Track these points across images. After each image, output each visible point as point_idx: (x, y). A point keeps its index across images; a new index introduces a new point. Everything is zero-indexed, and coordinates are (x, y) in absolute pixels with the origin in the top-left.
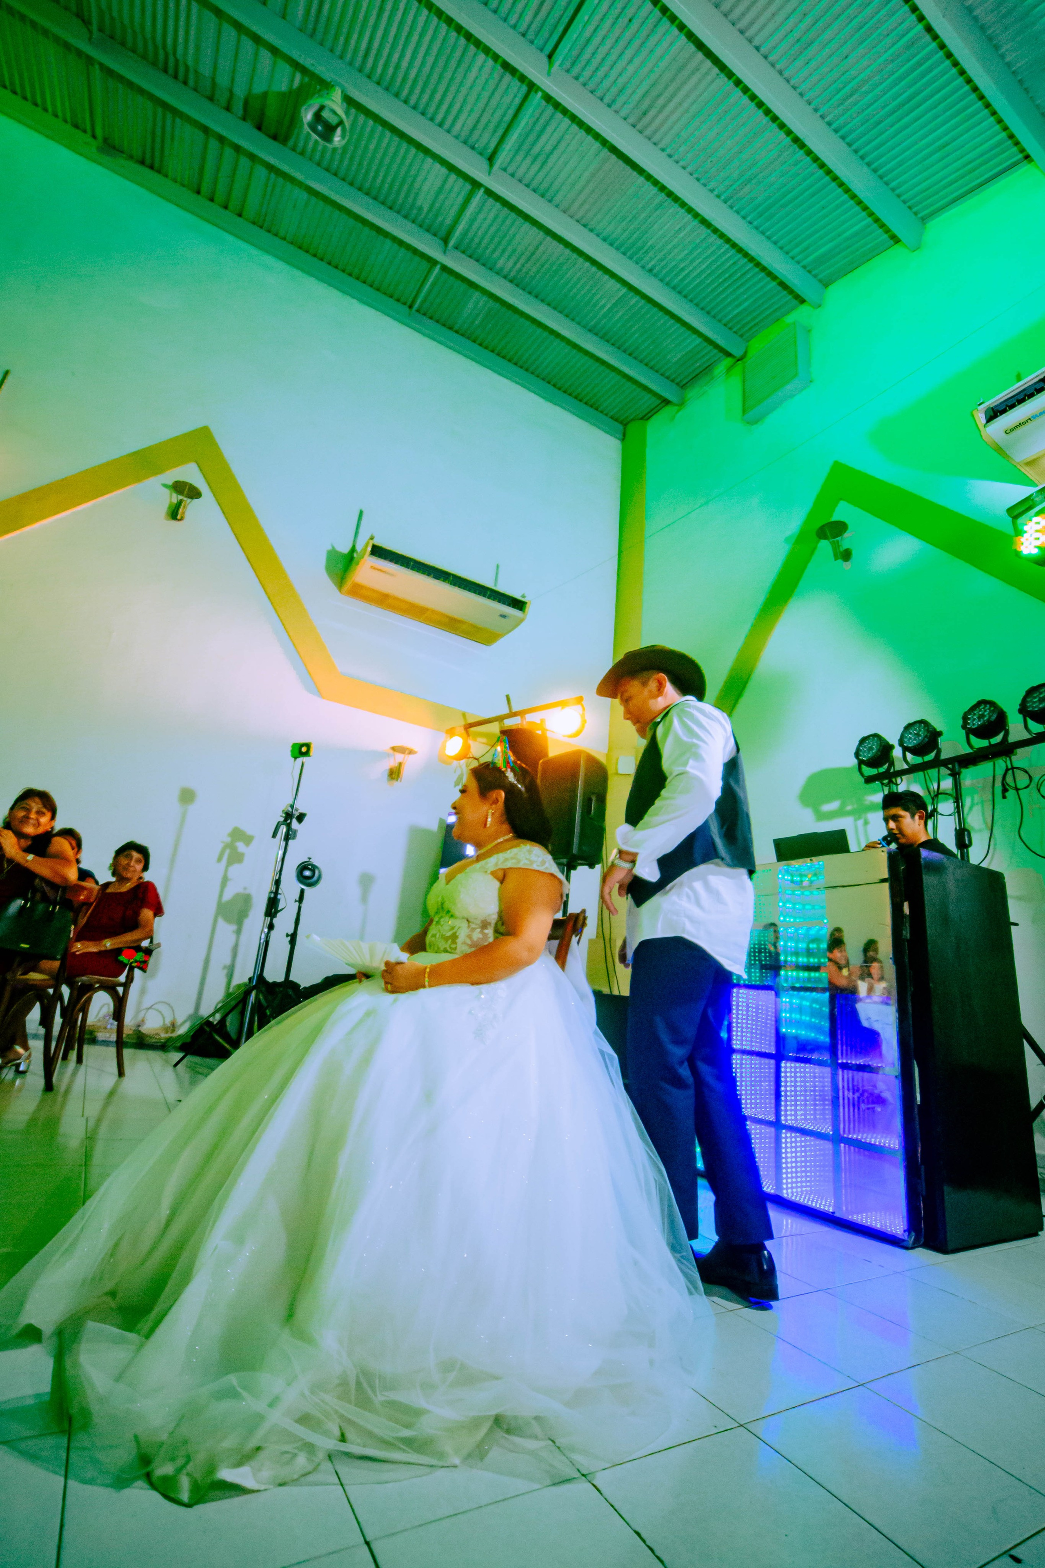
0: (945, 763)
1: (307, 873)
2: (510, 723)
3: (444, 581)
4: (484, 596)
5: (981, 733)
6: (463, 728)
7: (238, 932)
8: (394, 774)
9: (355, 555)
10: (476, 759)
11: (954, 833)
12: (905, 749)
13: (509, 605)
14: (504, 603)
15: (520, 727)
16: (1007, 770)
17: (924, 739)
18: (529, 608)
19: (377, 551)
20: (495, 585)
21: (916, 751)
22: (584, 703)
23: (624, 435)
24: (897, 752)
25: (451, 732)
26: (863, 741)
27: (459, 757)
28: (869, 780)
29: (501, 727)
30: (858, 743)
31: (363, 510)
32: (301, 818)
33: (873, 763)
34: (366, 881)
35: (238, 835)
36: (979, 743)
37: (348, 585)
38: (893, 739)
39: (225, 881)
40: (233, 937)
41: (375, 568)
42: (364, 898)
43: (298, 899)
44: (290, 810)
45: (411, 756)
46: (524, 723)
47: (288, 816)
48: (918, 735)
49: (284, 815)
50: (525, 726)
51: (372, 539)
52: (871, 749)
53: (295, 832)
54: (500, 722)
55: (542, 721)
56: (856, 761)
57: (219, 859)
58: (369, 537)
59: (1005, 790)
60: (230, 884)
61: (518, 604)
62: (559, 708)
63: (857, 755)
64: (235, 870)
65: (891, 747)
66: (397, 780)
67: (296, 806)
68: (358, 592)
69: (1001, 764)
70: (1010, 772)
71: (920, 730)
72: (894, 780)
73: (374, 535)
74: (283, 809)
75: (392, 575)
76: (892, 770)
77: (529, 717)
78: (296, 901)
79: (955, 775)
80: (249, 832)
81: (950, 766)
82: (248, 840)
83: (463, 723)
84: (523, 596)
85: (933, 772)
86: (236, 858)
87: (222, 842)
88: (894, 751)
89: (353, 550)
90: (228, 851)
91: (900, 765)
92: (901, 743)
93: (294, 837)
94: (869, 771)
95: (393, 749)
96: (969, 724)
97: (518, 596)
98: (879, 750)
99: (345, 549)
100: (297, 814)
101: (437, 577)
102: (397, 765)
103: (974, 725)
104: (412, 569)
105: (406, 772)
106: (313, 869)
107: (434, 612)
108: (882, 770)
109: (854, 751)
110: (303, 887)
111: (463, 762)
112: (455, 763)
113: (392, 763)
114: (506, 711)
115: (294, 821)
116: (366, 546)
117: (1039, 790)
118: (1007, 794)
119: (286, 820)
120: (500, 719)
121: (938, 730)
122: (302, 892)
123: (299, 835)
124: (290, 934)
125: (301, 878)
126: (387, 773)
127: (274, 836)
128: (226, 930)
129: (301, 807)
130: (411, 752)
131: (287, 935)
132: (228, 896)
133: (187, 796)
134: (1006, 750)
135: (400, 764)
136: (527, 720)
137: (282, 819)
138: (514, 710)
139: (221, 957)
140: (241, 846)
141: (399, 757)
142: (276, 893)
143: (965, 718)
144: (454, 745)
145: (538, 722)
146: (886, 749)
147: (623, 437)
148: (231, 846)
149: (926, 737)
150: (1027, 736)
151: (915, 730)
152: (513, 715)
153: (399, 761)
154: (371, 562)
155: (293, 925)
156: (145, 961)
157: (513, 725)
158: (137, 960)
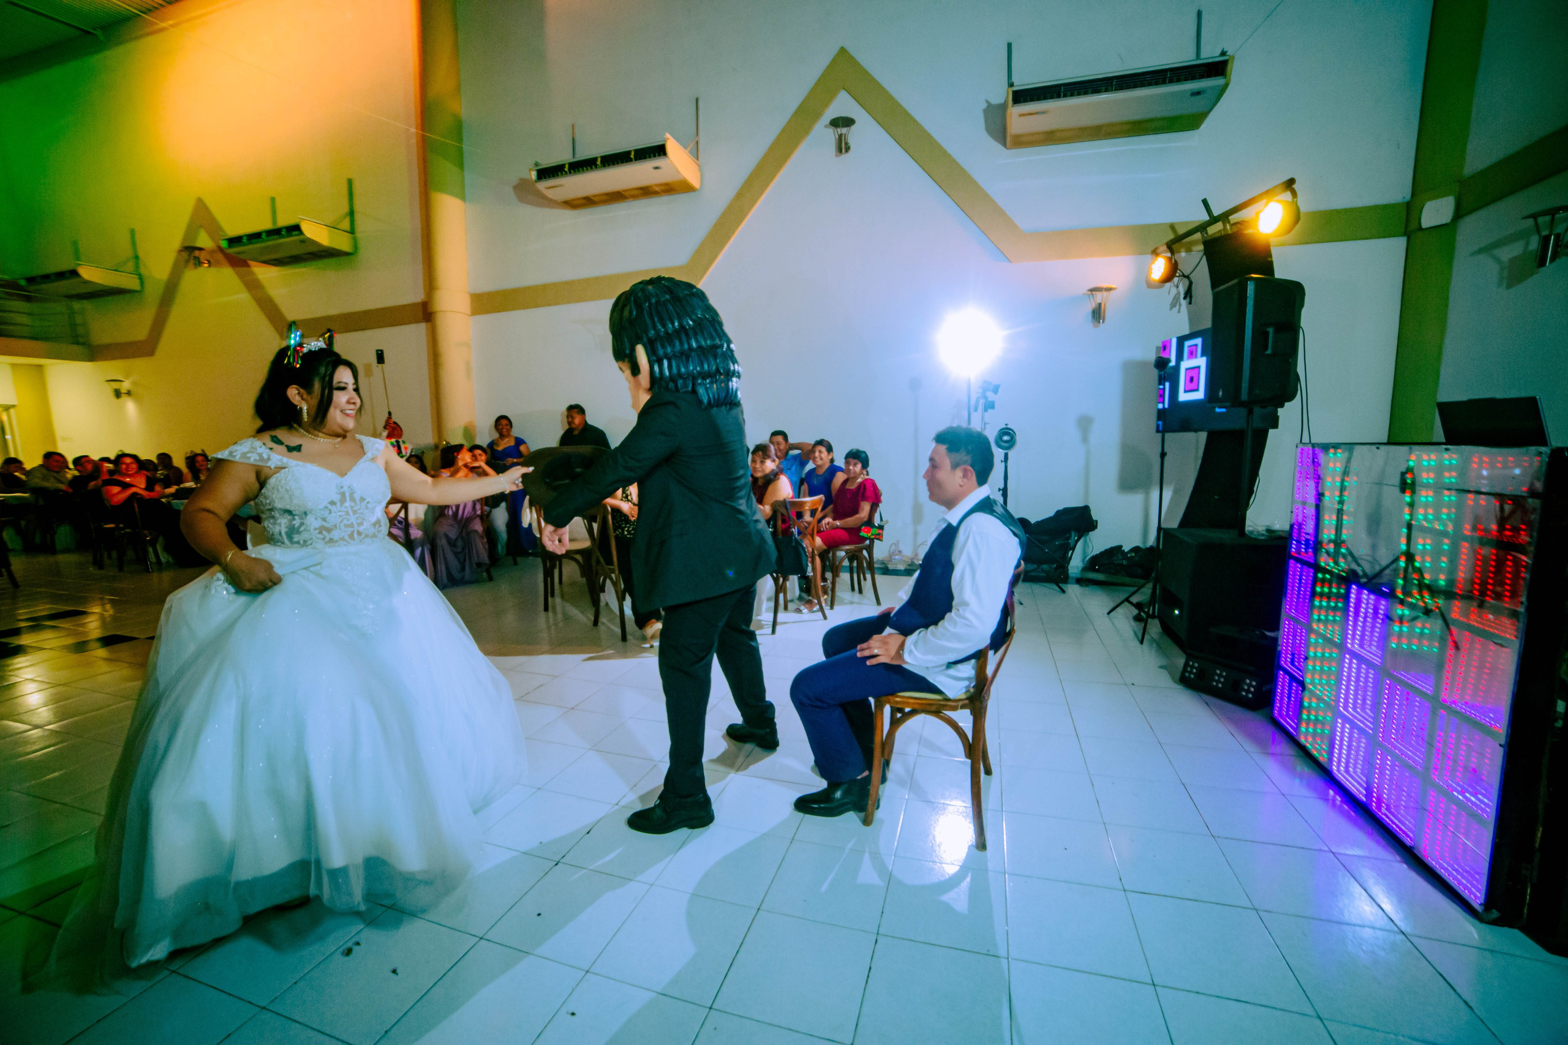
1: (1006, 438)
2: (1213, 230)
3: (1106, 90)
4: (1164, 82)
6: (1165, 246)
8: (1098, 314)
10: (1185, 276)
13: (1202, 76)
14: (1195, 78)
15: (1225, 232)
18: (1232, 67)
19: (1021, 96)
22: (1294, 187)
25: (1155, 253)
27: (1168, 279)
29: (1203, 236)
31: (1010, 41)
32: (996, 390)
34: (1085, 424)
37: (1009, 140)
41: (1023, 115)
42: (1085, 439)
43: (1003, 460)
44: (985, 385)
45: (1110, 292)
46: (1232, 226)
47: (984, 391)
49: (980, 391)
50: (1233, 229)
51: (1012, 83)
53: (995, 402)
54: (1202, 232)
61: (1217, 69)
62: (1265, 201)
66: (1102, 320)
67: (989, 381)
68: (1021, 142)
74: (979, 386)
75: (1043, 112)
77: (1233, 218)
83: (1165, 241)
84: (1223, 55)
95: (1091, 290)
97: (1212, 58)
100: (991, 388)
101: (1096, 91)
102: (1097, 306)
104: (1065, 96)
105: (1109, 309)
106: (1010, 434)
107: (1110, 125)
110: (1006, 450)
111: (1173, 282)
112: (1164, 284)
113: (1090, 306)
114: (1206, 217)
115: (989, 395)
119: (983, 394)
120: (1202, 228)
122: (1006, 456)
124: (1001, 488)
125: (1001, 443)
130: (1109, 289)
135: (1100, 305)
137: (979, 395)
138: (1216, 213)
141: (1099, 297)
144: (1159, 267)
145: (1245, 220)
152: (1214, 220)
153: (1099, 301)
154: (1015, 111)
155: (1003, 482)
156: (879, 534)
157: (1215, 233)
158: (874, 533)
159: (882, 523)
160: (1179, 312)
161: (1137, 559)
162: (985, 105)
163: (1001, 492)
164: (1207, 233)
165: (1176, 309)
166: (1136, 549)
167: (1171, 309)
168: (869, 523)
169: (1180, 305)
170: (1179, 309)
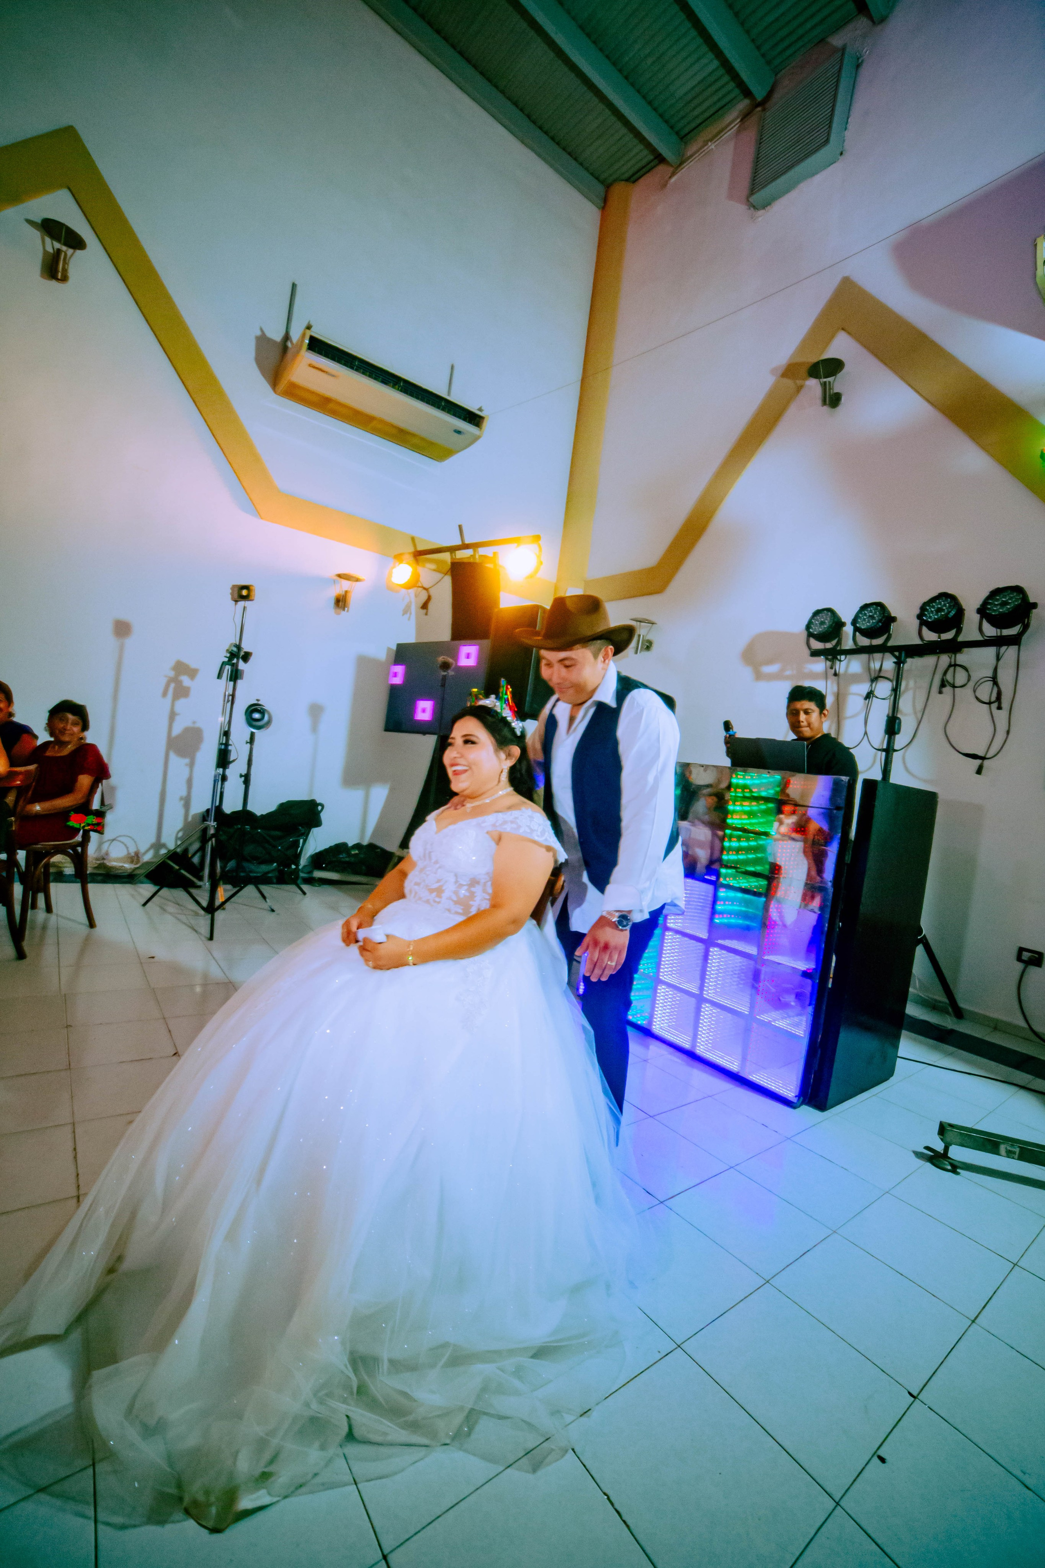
0: (892, 650)
1: (257, 716)
2: (462, 554)
3: (393, 387)
4: (438, 408)
5: (934, 626)
6: (412, 555)
7: (192, 765)
8: (341, 602)
9: (289, 344)
10: (425, 589)
11: (886, 718)
12: (856, 629)
13: (465, 420)
14: (460, 417)
15: (472, 560)
16: (950, 666)
17: (878, 623)
18: (486, 424)
19: (317, 346)
20: (449, 393)
21: (867, 633)
22: (540, 542)
23: (605, 200)
24: (848, 629)
25: (398, 558)
26: (817, 613)
27: (408, 586)
28: (815, 653)
29: (452, 558)
30: (810, 615)
31: (296, 283)
32: (246, 657)
33: (822, 637)
34: (316, 711)
35: (181, 668)
36: (930, 636)
37: (283, 385)
38: (847, 615)
39: (173, 716)
40: (186, 771)
41: (314, 367)
42: (315, 728)
43: (249, 741)
44: (235, 649)
45: (358, 583)
46: (477, 557)
47: (233, 655)
48: (872, 617)
49: (228, 655)
50: (477, 559)
51: (309, 327)
52: (822, 623)
53: (242, 671)
54: (451, 553)
55: (495, 554)
56: (805, 633)
57: (165, 694)
58: (305, 325)
59: (943, 684)
60: (177, 718)
61: (474, 419)
62: (515, 545)
63: (808, 627)
64: (181, 704)
65: (843, 624)
66: (344, 610)
67: (243, 646)
68: (295, 393)
69: (945, 659)
70: (952, 669)
71: (875, 613)
72: (839, 657)
73: (312, 323)
74: (227, 647)
75: (333, 376)
76: (838, 648)
77: (482, 551)
78: (247, 743)
79: (899, 663)
80: (193, 665)
81: (897, 654)
82: (192, 673)
83: (412, 550)
84: (480, 410)
85: (878, 656)
86: (181, 692)
87: (166, 676)
88: (844, 629)
89: (287, 337)
90: (172, 685)
91: (848, 644)
92: (854, 622)
93: (241, 678)
94: (817, 645)
95: (339, 576)
96: (925, 615)
97: (473, 408)
98: (830, 627)
99: (277, 335)
100: (242, 654)
101: (385, 382)
102: (343, 593)
103: (930, 617)
104: (356, 370)
105: (352, 600)
106: (262, 712)
107: (381, 421)
108: (829, 645)
109: (806, 623)
110: (254, 730)
111: (412, 591)
112: (404, 591)
113: (338, 591)
114: (458, 542)
115: (241, 662)
116: (304, 335)
117: (975, 691)
118: (944, 690)
119: (231, 659)
120: (452, 549)
121: (893, 615)
122: (252, 735)
123: (245, 675)
124: (243, 775)
125: (251, 721)
126: (333, 602)
127: (219, 676)
128: (178, 764)
129: (246, 647)
130: (357, 580)
131: (241, 776)
132: (177, 730)
133: (122, 629)
134: (954, 647)
135: (346, 592)
136: (481, 553)
137: (226, 660)
138: (467, 542)
139: (176, 789)
140: (186, 680)
141: (345, 585)
142: (227, 744)
143: (923, 608)
144: (403, 573)
145: (490, 555)
146: (838, 625)
147: (604, 204)
148: (175, 680)
149: (880, 621)
150: (978, 637)
151: (871, 611)
152: (465, 546)
153: (345, 589)
154: (309, 358)
155: (246, 766)
156: (98, 824)
157: (464, 558)
158: (91, 823)
159: (103, 809)
160: (409, 619)
161: (362, 856)
162: (259, 333)
163: (243, 779)
164: (455, 556)
165: (407, 616)
166: (358, 846)
167: (403, 615)
168: (84, 808)
169: (411, 614)
170: (410, 617)
